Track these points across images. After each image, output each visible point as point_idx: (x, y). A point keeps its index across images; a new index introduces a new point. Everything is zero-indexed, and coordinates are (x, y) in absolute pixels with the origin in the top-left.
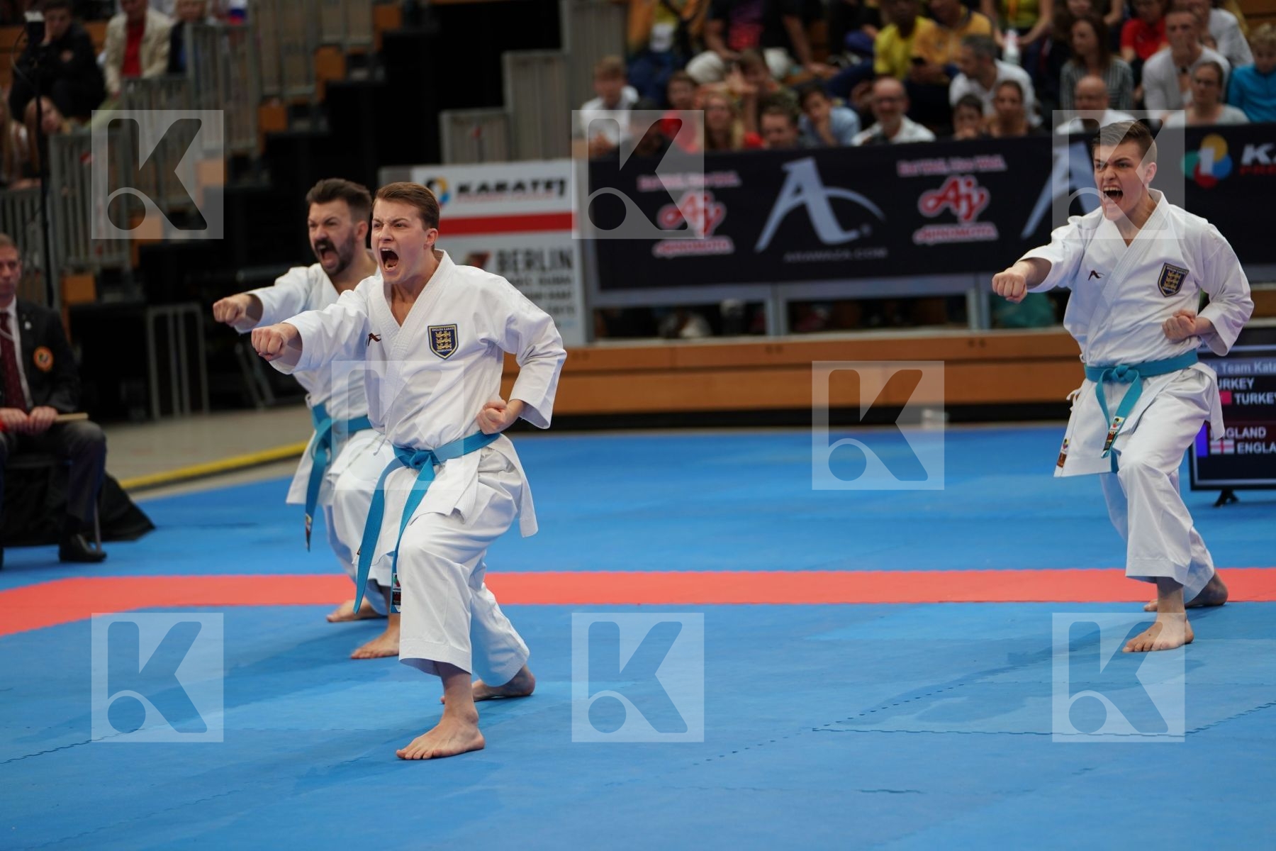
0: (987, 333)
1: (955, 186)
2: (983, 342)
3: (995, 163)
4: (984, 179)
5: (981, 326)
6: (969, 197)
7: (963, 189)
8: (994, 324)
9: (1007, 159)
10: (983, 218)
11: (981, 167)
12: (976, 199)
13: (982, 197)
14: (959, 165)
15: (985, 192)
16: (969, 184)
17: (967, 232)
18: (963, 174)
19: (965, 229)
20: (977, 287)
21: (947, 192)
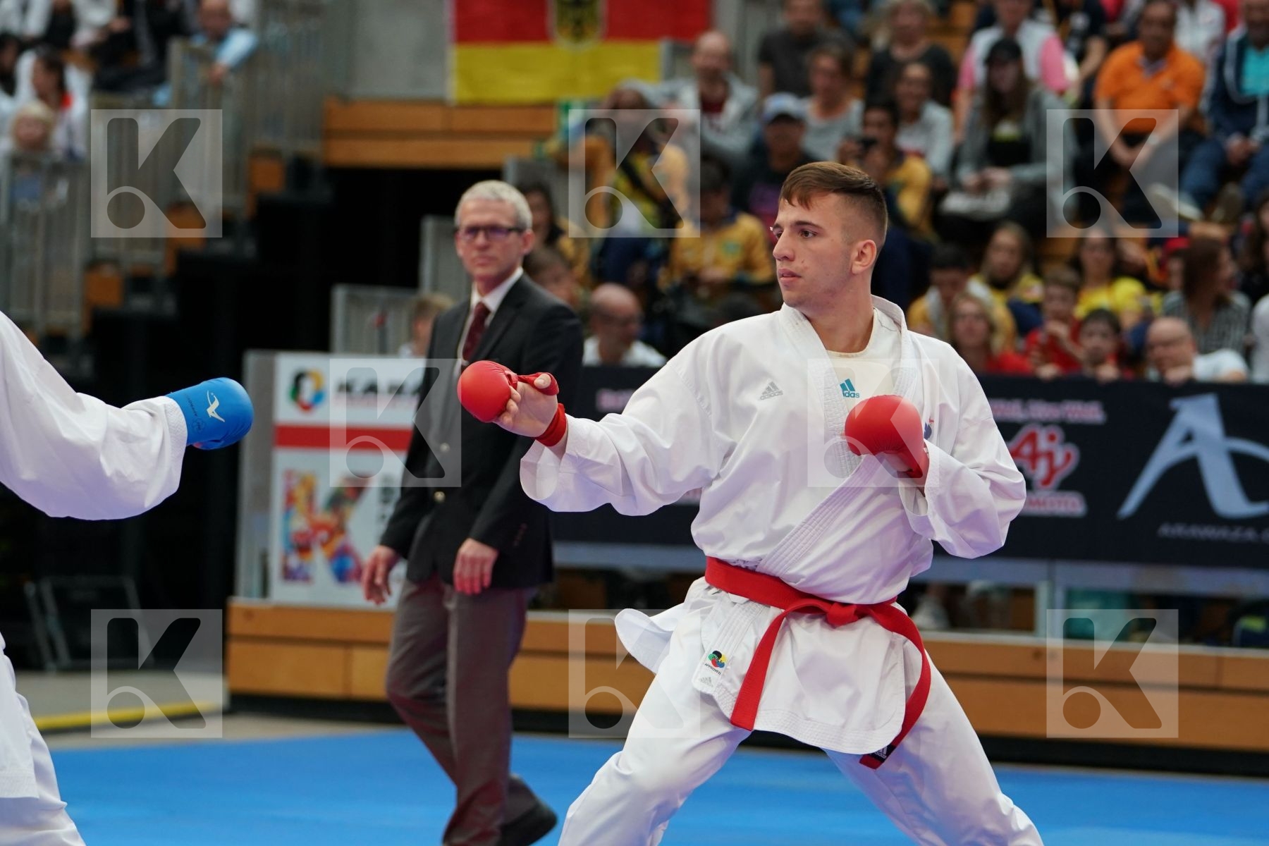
1: (1032, 438)
3: (1091, 413)
4: (1073, 432)
6: (1050, 455)
7: (1043, 444)
9: (1107, 409)
10: (1067, 485)
11: (1070, 416)
12: (1059, 458)
13: (1068, 457)
14: (1041, 410)
15: (1073, 451)
16: (1052, 438)
17: (1044, 503)
18: (1045, 424)
19: (1041, 499)
20: (1051, 578)
21: (1022, 445)
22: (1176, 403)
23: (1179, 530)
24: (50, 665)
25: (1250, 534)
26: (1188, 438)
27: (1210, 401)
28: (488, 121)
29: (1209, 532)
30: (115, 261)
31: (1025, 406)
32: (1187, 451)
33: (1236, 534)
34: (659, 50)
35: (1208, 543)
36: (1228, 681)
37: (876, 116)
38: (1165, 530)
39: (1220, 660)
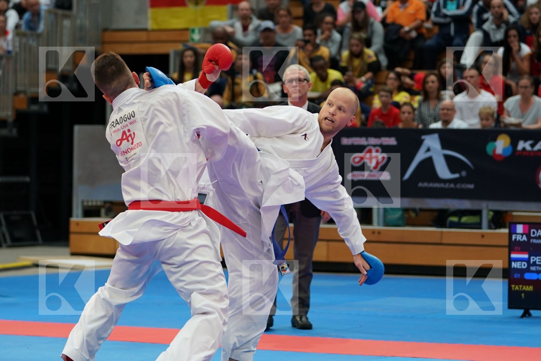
0: (382, 228)
2: (379, 233)
3: (392, 141)
4: (385, 148)
5: (379, 225)
8: (386, 224)
9: (397, 140)
11: (384, 143)
14: (373, 141)
18: (375, 146)
22: (423, 137)
23: (425, 185)
24: (4, 245)
25: (452, 186)
26: (428, 150)
27: (436, 136)
28: (164, 36)
29: (437, 185)
30: (25, 92)
31: (367, 140)
32: (428, 155)
33: (447, 186)
34: (226, 8)
35: (436, 189)
36: (444, 241)
37: (308, 32)
38: (420, 185)
39: (442, 232)
